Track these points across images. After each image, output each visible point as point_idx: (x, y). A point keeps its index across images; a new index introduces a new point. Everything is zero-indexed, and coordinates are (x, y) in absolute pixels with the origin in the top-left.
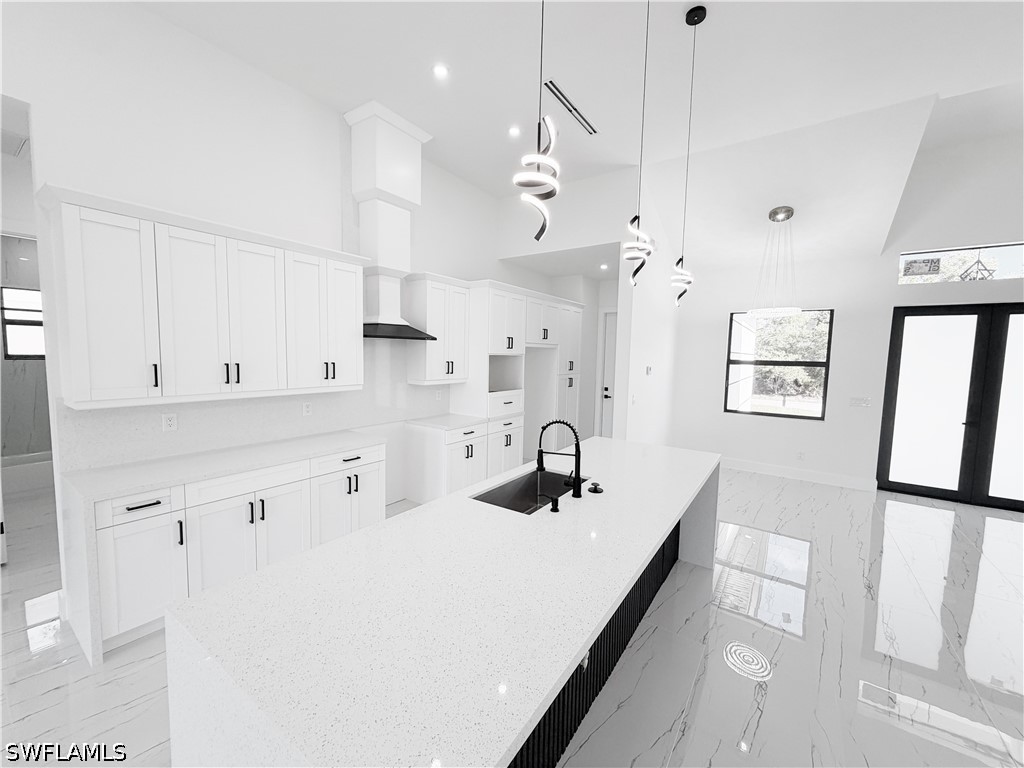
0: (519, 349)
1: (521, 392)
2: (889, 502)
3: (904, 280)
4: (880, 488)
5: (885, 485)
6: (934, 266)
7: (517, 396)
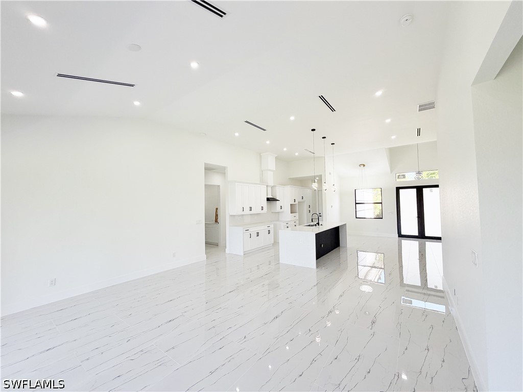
0: (297, 202)
1: (298, 213)
2: (402, 241)
3: (398, 180)
4: (399, 236)
5: (400, 235)
6: (404, 176)
7: (297, 214)
